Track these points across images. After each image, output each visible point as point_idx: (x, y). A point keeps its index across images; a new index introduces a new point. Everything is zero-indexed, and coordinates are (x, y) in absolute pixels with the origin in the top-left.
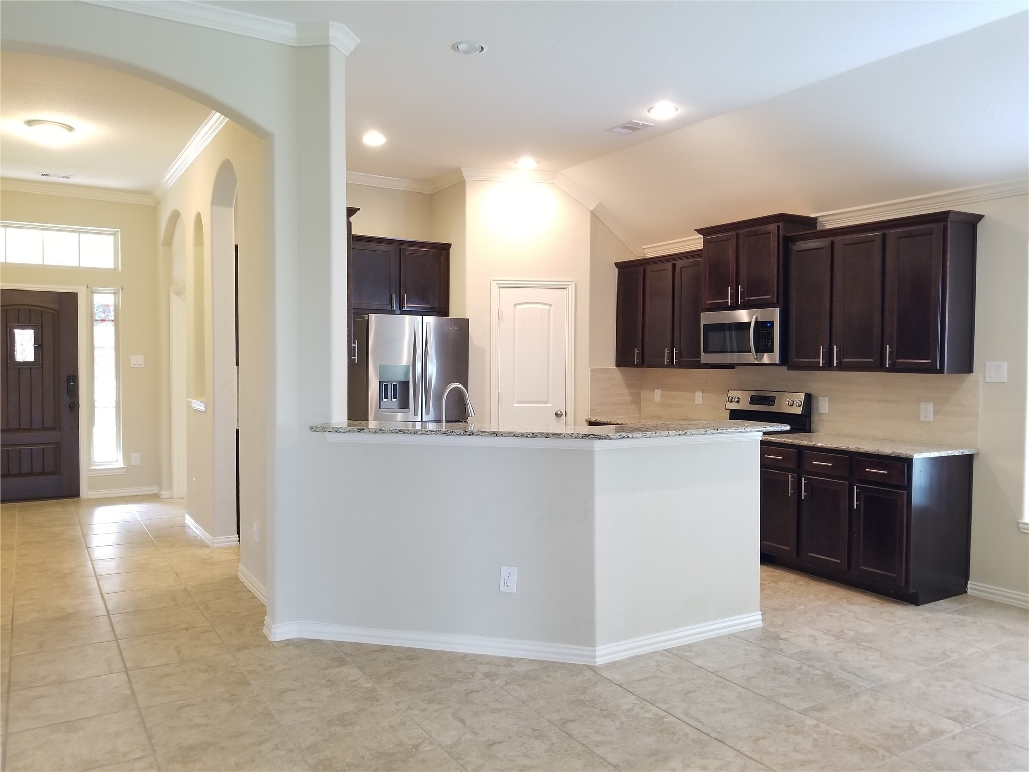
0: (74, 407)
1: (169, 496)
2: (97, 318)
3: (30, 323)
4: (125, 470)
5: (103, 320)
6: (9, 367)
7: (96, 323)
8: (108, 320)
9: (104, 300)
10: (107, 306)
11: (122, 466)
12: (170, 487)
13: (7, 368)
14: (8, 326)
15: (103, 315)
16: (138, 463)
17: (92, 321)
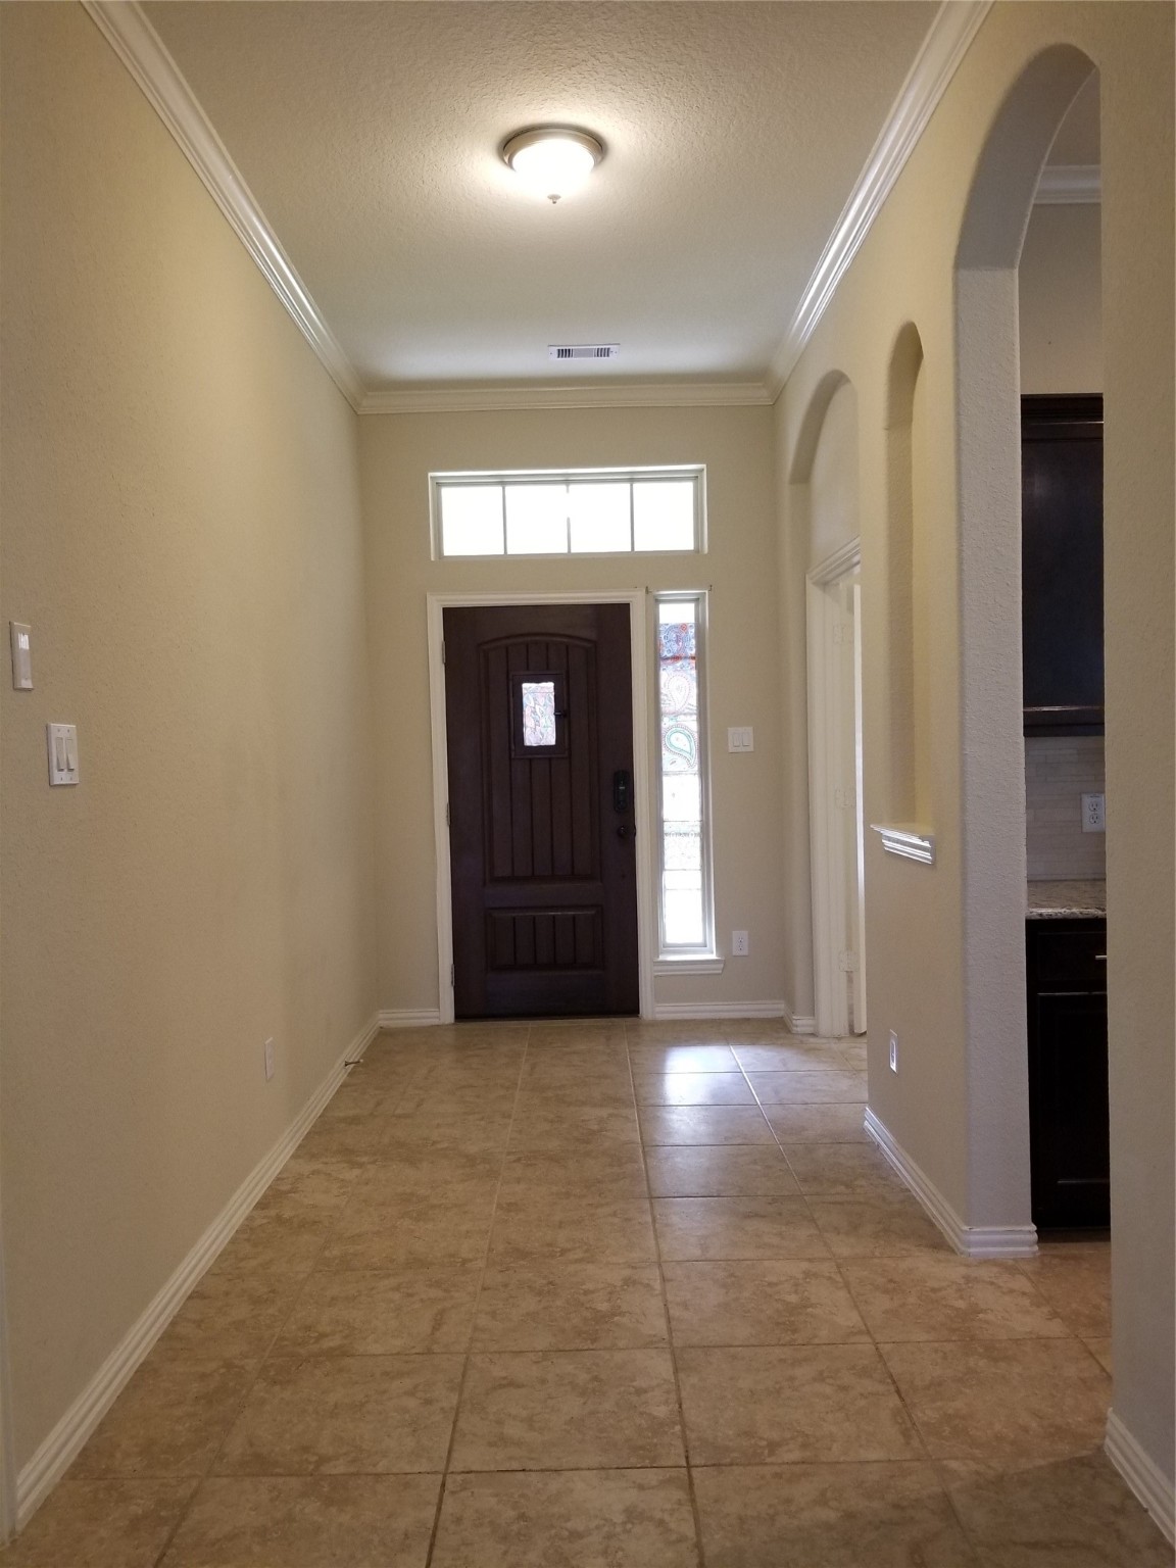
0: (626, 833)
1: (810, 1030)
2: (665, 654)
3: (548, 668)
4: (722, 966)
5: (676, 658)
6: (513, 756)
7: (663, 665)
8: (686, 658)
9: (677, 614)
10: (684, 627)
11: (713, 956)
12: (812, 1011)
13: (510, 759)
14: (511, 676)
15: (675, 648)
16: (745, 952)
17: (656, 661)
